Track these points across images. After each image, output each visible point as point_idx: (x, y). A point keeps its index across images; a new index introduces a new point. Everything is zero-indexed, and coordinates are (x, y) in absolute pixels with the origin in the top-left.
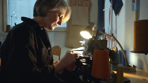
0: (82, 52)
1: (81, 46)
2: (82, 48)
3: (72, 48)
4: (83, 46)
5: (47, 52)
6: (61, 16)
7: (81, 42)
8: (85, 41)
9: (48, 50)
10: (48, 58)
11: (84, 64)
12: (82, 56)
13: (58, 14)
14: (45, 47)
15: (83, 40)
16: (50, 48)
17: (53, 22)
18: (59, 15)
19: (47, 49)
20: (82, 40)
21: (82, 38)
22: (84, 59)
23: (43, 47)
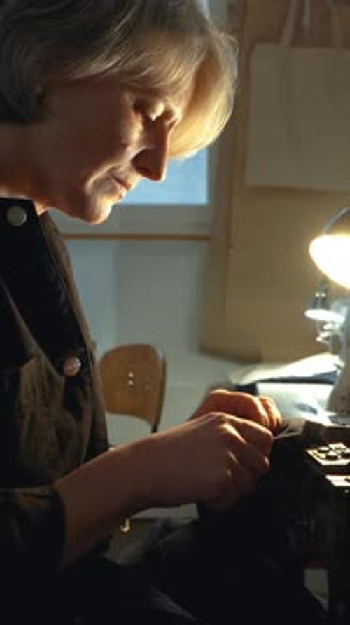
0: (325, 391)
1: (320, 349)
2: (327, 363)
3: (253, 359)
4: (335, 346)
5: (60, 393)
6: (160, 109)
7: (314, 314)
8: (345, 310)
9: (69, 378)
10: (62, 435)
11: (338, 481)
12: (324, 418)
13: (129, 99)
14: (44, 358)
15: (336, 304)
16: (77, 364)
17: (96, 165)
18: (143, 108)
19: (60, 370)
20: (325, 304)
21: (325, 282)
22: (337, 448)
23: (23, 358)
